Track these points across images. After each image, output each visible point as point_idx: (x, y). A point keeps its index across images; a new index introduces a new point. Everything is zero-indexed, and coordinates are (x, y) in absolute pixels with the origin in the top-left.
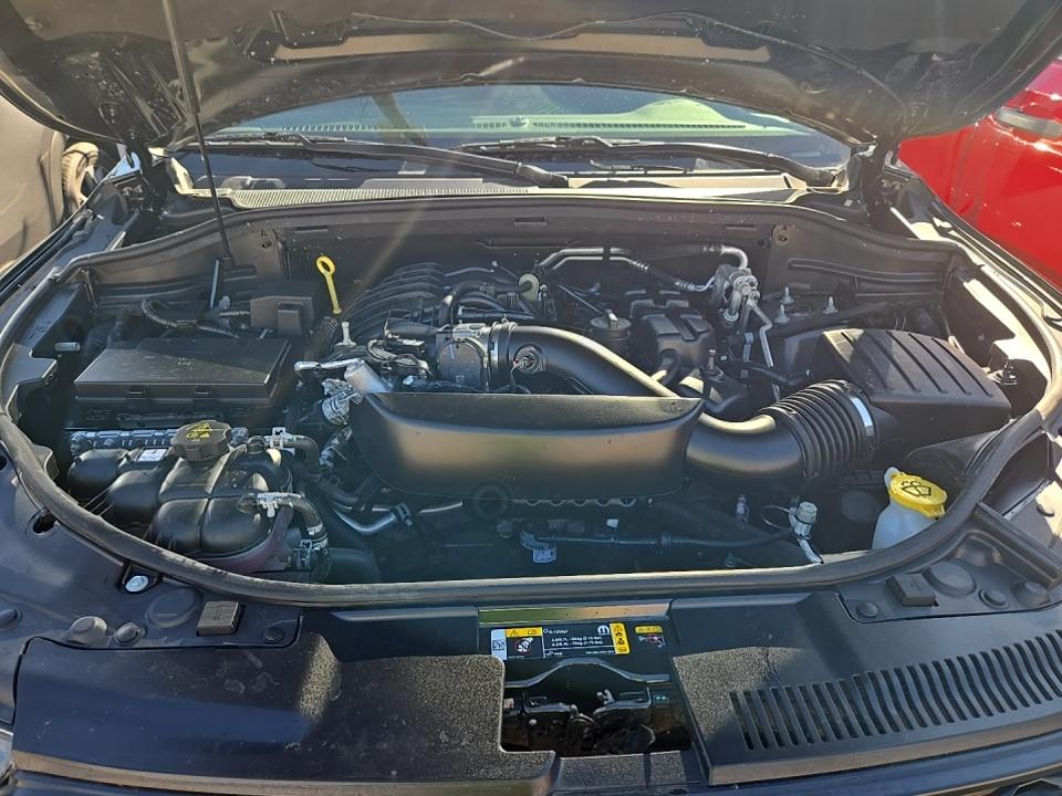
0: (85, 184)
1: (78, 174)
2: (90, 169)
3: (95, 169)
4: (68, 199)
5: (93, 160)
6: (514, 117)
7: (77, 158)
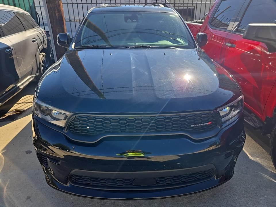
0: (43, 61)
1: (42, 59)
2: (44, 58)
3: (45, 58)
4: (40, 64)
5: (45, 56)
6: (135, 43)
7: (41, 56)
